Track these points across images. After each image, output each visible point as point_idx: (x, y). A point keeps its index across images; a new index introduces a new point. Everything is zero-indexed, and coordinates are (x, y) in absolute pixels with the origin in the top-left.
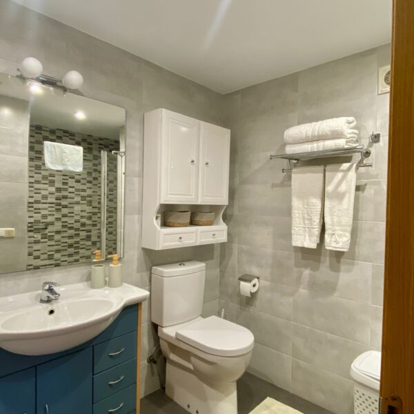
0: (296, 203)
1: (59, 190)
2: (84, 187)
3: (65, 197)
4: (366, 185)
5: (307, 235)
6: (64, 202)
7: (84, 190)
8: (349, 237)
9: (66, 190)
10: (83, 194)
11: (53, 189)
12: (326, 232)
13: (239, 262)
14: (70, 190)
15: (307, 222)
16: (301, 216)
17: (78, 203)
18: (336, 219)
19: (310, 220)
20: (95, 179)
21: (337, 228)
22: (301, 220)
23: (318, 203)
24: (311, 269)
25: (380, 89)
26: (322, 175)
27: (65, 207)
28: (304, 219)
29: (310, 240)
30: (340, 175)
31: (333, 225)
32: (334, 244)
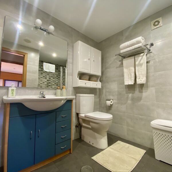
0: (125, 70)
1: (48, 80)
2: (56, 80)
3: (50, 83)
4: (150, 61)
5: (130, 80)
6: (49, 84)
7: (55, 81)
8: (145, 78)
9: (50, 81)
10: (55, 82)
11: (46, 80)
12: (137, 78)
13: (106, 95)
14: (51, 81)
15: (129, 76)
16: (127, 74)
17: (53, 85)
18: (140, 73)
19: (131, 75)
20: (59, 78)
21: (141, 76)
22: (127, 76)
23: (133, 69)
24: (132, 94)
25: (152, 28)
26: (134, 59)
27: (50, 86)
28: (128, 75)
29: (131, 82)
30: (140, 58)
31: (139, 75)
32: (140, 82)
